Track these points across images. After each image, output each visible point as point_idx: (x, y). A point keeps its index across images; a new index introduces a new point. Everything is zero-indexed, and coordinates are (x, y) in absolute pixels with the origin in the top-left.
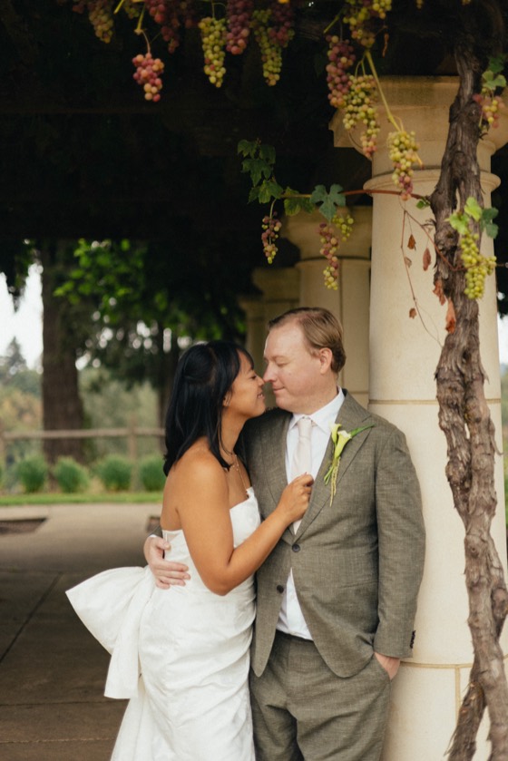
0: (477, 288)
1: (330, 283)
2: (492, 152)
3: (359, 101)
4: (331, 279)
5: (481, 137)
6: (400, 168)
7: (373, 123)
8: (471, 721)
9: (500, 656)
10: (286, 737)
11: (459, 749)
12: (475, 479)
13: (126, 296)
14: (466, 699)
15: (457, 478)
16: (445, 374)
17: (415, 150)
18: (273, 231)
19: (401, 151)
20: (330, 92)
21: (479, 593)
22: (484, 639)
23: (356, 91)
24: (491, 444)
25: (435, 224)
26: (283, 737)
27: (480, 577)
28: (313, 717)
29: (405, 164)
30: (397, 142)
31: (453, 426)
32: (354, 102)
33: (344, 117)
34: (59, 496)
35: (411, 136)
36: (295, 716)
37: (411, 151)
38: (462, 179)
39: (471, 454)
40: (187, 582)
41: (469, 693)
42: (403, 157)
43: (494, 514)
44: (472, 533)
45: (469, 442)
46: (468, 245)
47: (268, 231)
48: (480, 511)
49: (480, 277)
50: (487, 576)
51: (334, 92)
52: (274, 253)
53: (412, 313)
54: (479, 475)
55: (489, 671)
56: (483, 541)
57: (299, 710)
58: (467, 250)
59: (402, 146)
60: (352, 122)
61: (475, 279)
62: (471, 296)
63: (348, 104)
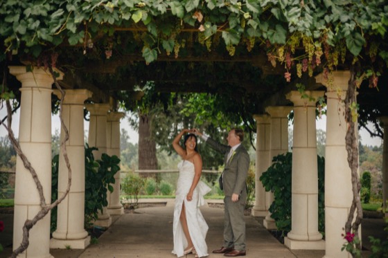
13: (205, 113)
15: (349, 160)
16: (347, 138)
21: (354, 184)
25: (345, 106)
27: (355, 180)
39: (353, 155)
41: (352, 205)
43: (358, 168)
44: (353, 171)
48: (355, 167)
53: (340, 125)
54: (355, 160)
56: (355, 173)
58: (352, 112)
61: (353, 118)
62: (353, 122)
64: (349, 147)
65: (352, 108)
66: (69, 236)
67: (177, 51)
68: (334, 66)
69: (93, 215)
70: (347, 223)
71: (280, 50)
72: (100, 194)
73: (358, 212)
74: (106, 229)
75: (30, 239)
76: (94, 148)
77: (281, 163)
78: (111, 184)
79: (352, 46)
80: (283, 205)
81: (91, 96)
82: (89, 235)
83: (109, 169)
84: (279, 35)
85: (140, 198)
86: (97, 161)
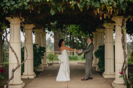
13: (76, 32)
15: (123, 47)
16: (122, 39)
21: (124, 55)
24: (125, 44)
25: (121, 28)
38: (123, 25)
41: (124, 62)
44: (124, 51)
64: (122, 42)
65: (123, 29)
66: (28, 74)
67: (62, 10)
68: (117, 14)
69: (37, 67)
70: (122, 69)
71: (98, 9)
72: (39, 60)
73: (126, 65)
74: (42, 72)
75: (14, 75)
76: (36, 44)
77: (101, 48)
78: (43, 57)
79: (123, 7)
80: (102, 63)
81: (35, 27)
82: (35, 74)
83: (42, 51)
84: (97, 4)
85: (54, 61)
86: (38, 49)
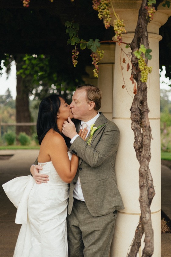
0: (145, 78)
1: (95, 75)
2: (160, 27)
3: (104, 8)
4: (96, 73)
5: (149, 22)
6: (117, 33)
7: (109, 16)
8: (139, 235)
9: (150, 212)
10: (79, 237)
11: (135, 244)
12: (144, 148)
14: (138, 227)
15: (137, 148)
16: (134, 110)
17: (123, 26)
18: (76, 55)
19: (118, 27)
20: (93, 4)
21: (143, 189)
22: (144, 206)
23: (103, 4)
24: (150, 135)
25: (132, 54)
26: (78, 237)
27: (144, 183)
28: (87, 230)
29: (119, 32)
30: (116, 23)
31: (136, 128)
32: (102, 8)
33: (98, 14)
34: (19, 146)
35: (122, 21)
36: (81, 230)
37: (122, 27)
38: (141, 37)
39: (143, 139)
40: (48, 181)
41: (139, 225)
42: (118, 29)
43: (150, 161)
44: (142, 167)
45: (142, 134)
46: (141, 62)
47: (74, 55)
48: (145, 160)
49: (146, 74)
50: (146, 183)
51: (95, 4)
52: (76, 63)
53: (123, 87)
54: (145, 147)
55: (145, 217)
56: (145, 171)
57: (82, 227)
58: (140, 64)
59: (118, 25)
60: (101, 16)
61: (144, 75)
62: (142, 81)
63: (100, 9)
